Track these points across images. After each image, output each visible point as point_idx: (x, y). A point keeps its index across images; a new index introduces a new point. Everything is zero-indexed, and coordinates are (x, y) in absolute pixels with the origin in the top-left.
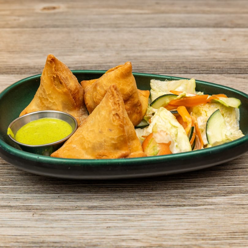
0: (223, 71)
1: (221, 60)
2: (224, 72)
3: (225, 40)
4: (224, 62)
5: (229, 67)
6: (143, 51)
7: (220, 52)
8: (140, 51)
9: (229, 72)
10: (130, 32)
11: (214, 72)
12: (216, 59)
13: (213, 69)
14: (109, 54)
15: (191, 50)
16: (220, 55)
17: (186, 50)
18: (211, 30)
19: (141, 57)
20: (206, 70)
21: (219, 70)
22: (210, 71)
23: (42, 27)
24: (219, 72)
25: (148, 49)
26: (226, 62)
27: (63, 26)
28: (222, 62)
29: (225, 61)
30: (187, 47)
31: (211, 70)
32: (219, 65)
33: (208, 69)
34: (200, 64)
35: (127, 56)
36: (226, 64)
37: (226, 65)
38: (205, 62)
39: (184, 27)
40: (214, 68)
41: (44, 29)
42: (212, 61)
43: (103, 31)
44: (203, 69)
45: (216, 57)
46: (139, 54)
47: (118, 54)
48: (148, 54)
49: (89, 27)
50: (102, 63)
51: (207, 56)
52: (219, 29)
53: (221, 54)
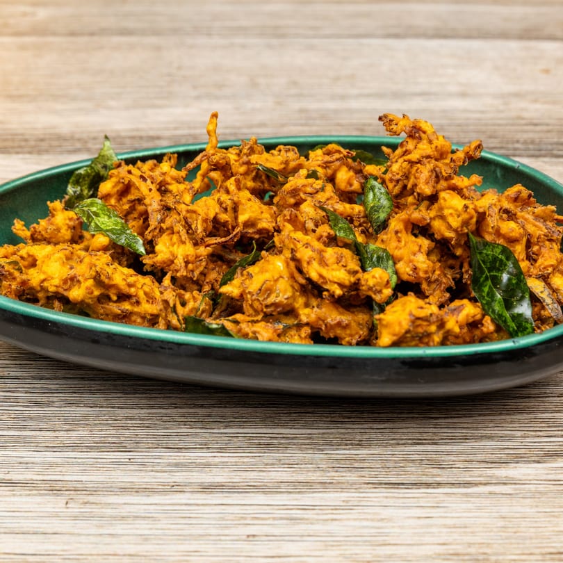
0: (540, 150)
1: (535, 121)
2: (543, 152)
3: (547, 71)
4: (545, 128)
5: (556, 140)
6: (343, 97)
7: (536, 101)
8: (333, 97)
9: (555, 152)
10: (311, 48)
11: (518, 152)
12: (523, 119)
13: (517, 146)
14: (258, 105)
15: (463, 95)
16: (533, 110)
17: (450, 95)
18: (514, 45)
19: (336, 111)
20: (498, 145)
21: (531, 146)
22: (508, 149)
23: (92, 34)
24: (532, 152)
25: (355, 92)
26: (550, 128)
27: (143, 32)
28: (538, 128)
29: (548, 125)
30: (453, 89)
31: (510, 146)
32: (531, 135)
33: (504, 145)
34: (484, 132)
35: (301, 111)
36: (549, 131)
37: (549, 135)
38: (496, 128)
39: (445, 37)
40: (518, 142)
41: (95, 38)
42: (512, 125)
43: (244, 46)
44: (492, 145)
45: (525, 115)
46: (331, 105)
47: (279, 103)
48: (354, 104)
49: (209, 35)
50: (239, 128)
51: (502, 111)
52: (533, 44)
53: (538, 106)
